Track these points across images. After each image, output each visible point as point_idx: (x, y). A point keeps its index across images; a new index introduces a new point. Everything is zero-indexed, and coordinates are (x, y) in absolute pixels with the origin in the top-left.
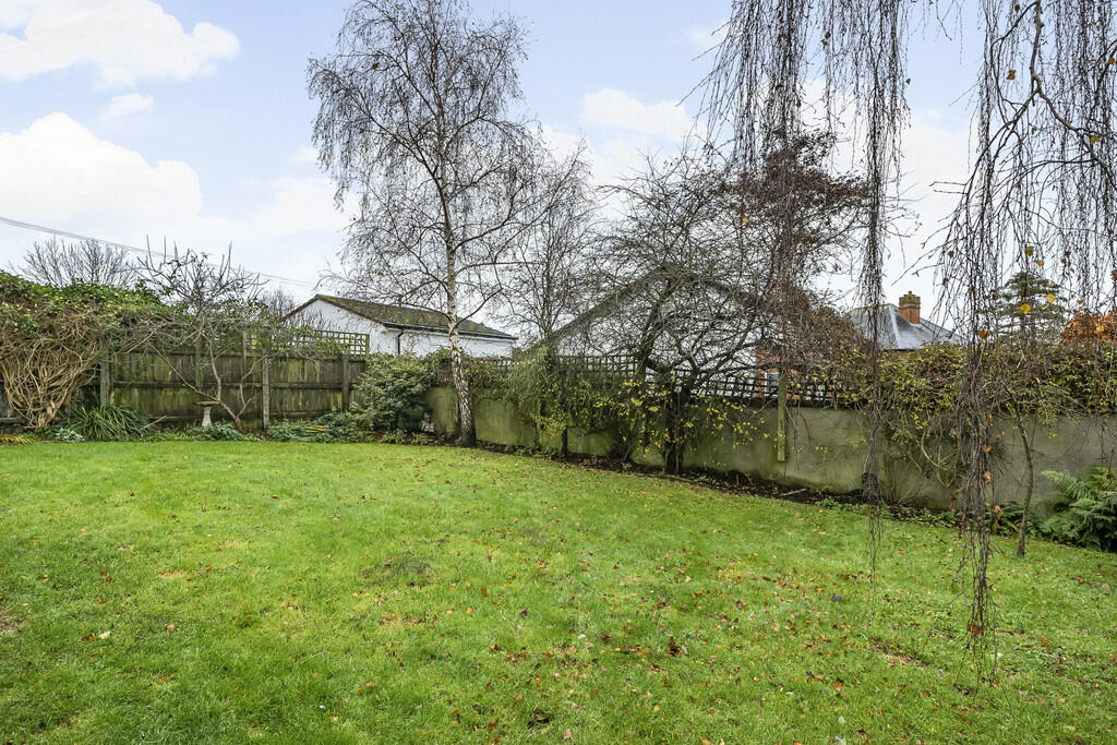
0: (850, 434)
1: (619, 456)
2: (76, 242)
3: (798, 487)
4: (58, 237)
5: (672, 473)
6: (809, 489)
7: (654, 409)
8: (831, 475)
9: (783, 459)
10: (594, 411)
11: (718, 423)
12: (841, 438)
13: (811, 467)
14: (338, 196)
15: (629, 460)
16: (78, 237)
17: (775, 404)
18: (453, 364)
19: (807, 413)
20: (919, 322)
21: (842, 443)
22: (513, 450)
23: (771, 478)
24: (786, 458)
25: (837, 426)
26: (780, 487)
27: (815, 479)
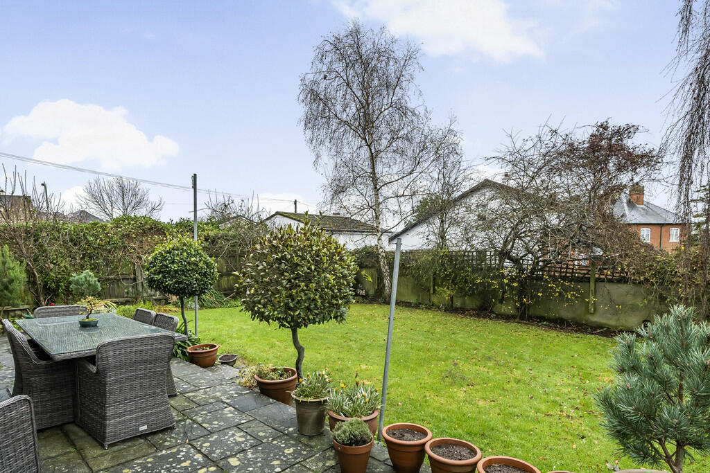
0: (636, 298)
1: (486, 309)
2: (111, 179)
3: (602, 328)
4: (101, 176)
5: (523, 320)
6: (608, 328)
7: (515, 285)
8: (622, 321)
9: (592, 312)
10: (474, 284)
11: (555, 292)
12: (629, 300)
13: (610, 316)
14: (315, 163)
15: (492, 312)
16: (113, 176)
17: (588, 280)
18: (380, 257)
19: (609, 286)
20: (643, 204)
21: (630, 303)
22: (417, 306)
23: (584, 322)
24: (594, 311)
25: (628, 293)
26: (591, 327)
27: (612, 323)
